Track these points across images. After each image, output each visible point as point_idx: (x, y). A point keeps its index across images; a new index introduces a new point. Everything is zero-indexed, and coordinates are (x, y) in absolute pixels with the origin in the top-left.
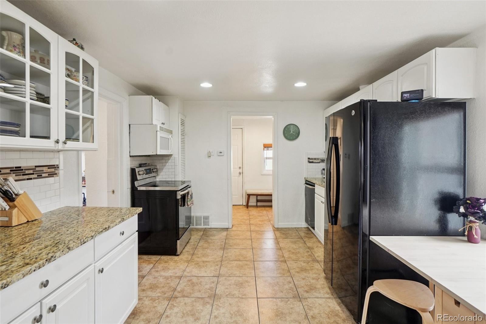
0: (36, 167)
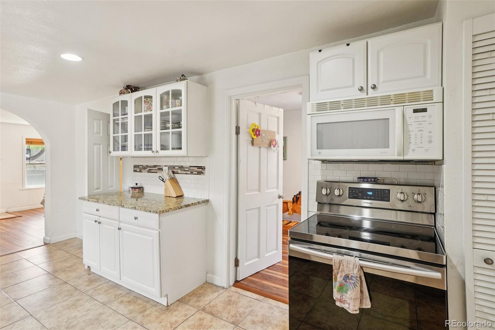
0: (190, 166)
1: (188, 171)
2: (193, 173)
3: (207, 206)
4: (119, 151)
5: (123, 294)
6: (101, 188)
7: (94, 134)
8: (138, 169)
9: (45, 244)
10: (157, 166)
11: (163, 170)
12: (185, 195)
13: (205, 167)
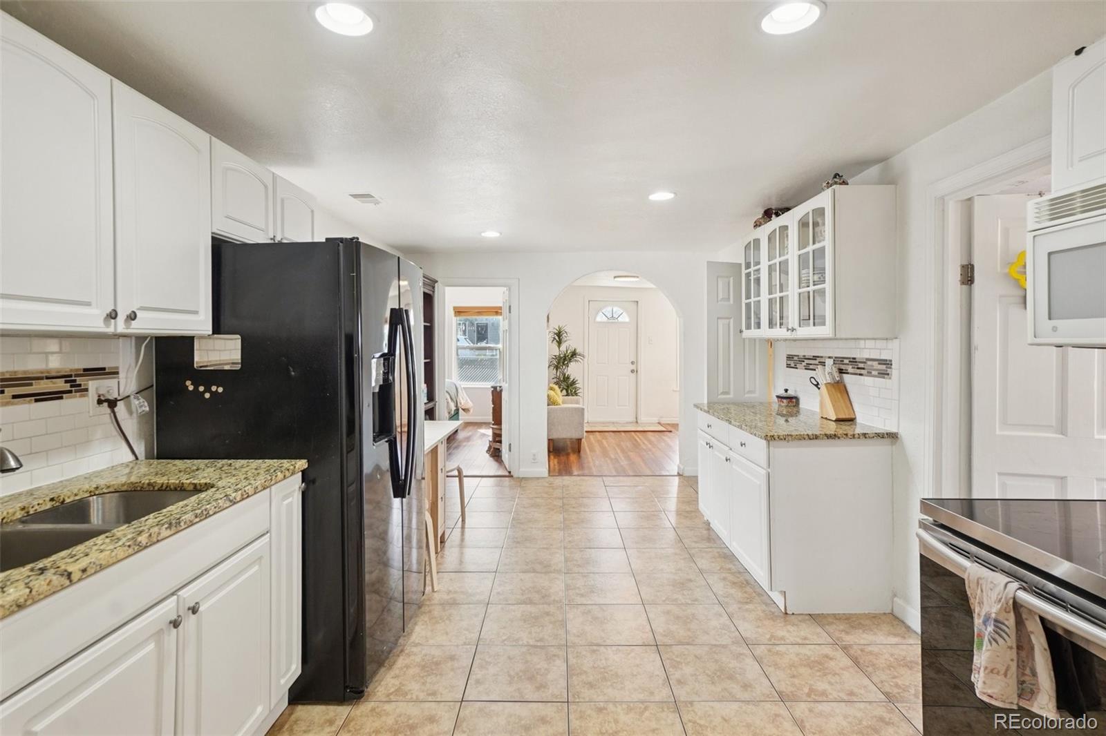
1: (864, 369)
2: (871, 373)
3: (894, 447)
4: (751, 329)
5: (733, 571)
6: (732, 393)
7: (718, 301)
8: (793, 361)
9: (679, 475)
10: (818, 357)
11: (825, 365)
12: (859, 420)
13: (891, 361)
